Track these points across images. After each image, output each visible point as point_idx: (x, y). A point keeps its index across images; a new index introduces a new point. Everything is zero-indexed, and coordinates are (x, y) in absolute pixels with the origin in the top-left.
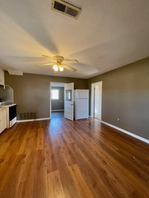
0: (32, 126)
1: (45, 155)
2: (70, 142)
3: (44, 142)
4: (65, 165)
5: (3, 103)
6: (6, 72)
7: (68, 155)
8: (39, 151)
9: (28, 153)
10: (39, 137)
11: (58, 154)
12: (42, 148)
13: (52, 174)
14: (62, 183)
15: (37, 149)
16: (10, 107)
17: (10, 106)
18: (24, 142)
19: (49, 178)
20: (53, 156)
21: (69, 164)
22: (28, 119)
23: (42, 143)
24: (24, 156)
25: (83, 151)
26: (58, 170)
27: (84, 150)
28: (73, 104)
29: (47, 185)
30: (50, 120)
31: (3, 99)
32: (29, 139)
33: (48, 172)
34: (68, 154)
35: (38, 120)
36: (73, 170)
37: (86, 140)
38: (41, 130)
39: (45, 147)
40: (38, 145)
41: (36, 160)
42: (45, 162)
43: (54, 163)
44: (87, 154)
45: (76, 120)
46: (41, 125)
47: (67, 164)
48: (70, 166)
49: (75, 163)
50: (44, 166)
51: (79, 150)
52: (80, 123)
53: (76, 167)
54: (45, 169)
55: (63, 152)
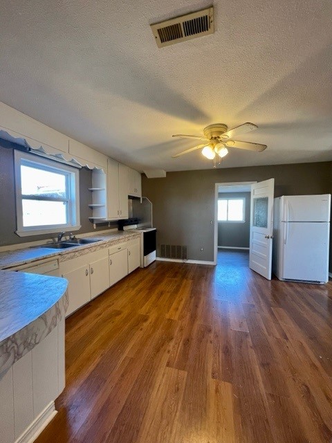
0: (177, 273)
1: (176, 333)
2: (238, 329)
3: (184, 308)
4: (204, 371)
5: (139, 225)
6: (143, 175)
7: (221, 355)
8: (169, 320)
9: (152, 317)
10: (179, 295)
11: (200, 341)
12: (176, 318)
13: (173, 372)
14: (184, 399)
15: (167, 316)
16: (144, 233)
17: (145, 231)
18: (154, 297)
19: (166, 375)
20: (188, 340)
21: (213, 374)
22: (174, 257)
23: (180, 308)
24: (145, 319)
25: (264, 365)
26: (186, 373)
27: (268, 364)
28: (271, 235)
29: (157, 385)
30: (214, 266)
31: (140, 220)
32: (162, 293)
33: (168, 365)
34: (221, 351)
35: (189, 261)
36: (217, 391)
37: (287, 339)
38: (188, 283)
39: (181, 317)
40: (171, 310)
41: (158, 334)
42: (172, 344)
43: (185, 354)
44: (272, 377)
45: (281, 279)
46: (191, 274)
47: (210, 371)
48: (213, 377)
49: (228, 378)
50: (167, 351)
51: (253, 356)
52: (289, 288)
53: (227, 389)
54: (165, 358)
55: (211, 342)
